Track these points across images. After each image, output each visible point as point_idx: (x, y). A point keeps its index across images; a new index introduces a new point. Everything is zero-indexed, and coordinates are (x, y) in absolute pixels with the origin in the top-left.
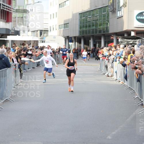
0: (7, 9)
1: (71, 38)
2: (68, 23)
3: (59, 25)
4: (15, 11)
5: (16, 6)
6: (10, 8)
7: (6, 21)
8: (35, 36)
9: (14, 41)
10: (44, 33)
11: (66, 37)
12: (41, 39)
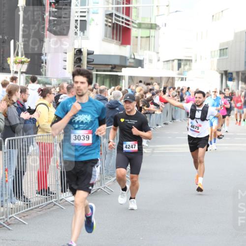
0: (123, 22)
1: (232, 73)
2: (227, 48)
3: (211, 52)
4: (136, 26)
5: (138, 17)
6: (129, 21)
7: (120, 42)
8: (169, 69)
9: (134, 77)
10: (185, 65)
11: (223, 72)
12: (179, 74)
